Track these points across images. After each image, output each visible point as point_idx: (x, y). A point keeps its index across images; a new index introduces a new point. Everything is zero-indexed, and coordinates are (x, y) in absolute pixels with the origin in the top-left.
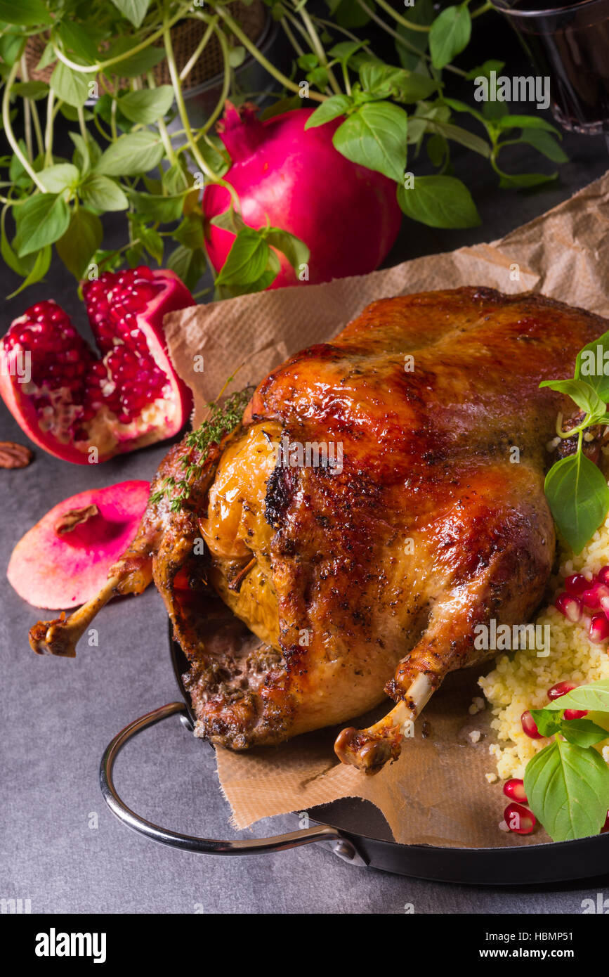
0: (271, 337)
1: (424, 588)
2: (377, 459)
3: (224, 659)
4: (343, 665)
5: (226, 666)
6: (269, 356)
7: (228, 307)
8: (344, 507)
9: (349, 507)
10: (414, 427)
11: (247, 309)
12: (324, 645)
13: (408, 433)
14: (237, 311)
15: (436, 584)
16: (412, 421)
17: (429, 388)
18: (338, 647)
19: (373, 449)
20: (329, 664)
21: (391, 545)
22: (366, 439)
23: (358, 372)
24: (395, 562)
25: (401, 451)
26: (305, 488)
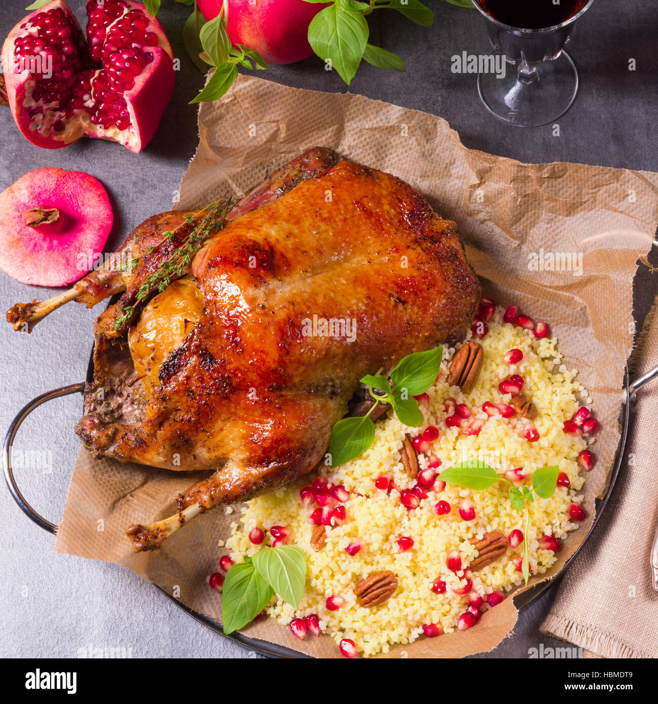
0: (278, 118)
1: (229, 452)
2: (241, 373)
6: (272, 128)
11: (270, 92)
13: (268, 368)
14: (263, 90)
16: (274, 361)
19: (242, 365)
21: (224, 421)
22: (242, 356)
23: (263, 307)
24: (222, 430)
25: (258, 375)
26: (190, 371)
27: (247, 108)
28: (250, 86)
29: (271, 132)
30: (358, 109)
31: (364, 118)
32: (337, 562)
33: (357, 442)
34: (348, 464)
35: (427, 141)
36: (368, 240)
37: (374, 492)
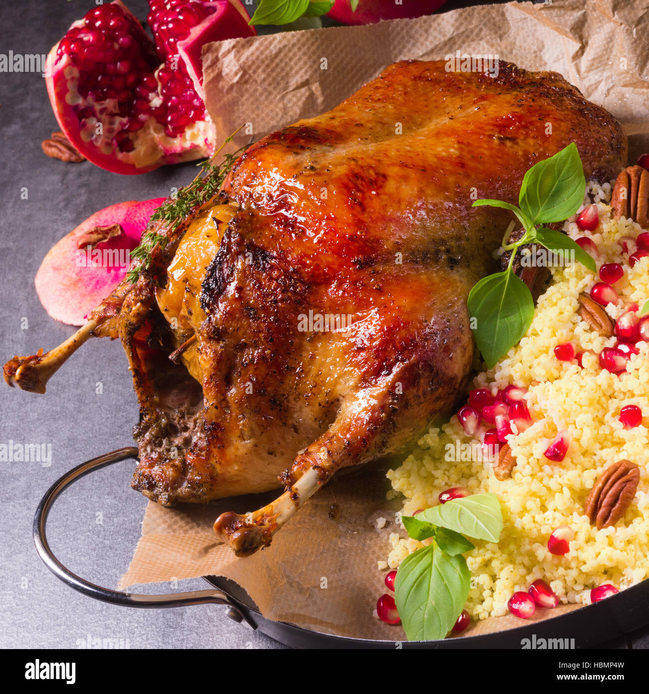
0: (306, 77)
1: (335, 386)
2: (310, 259)
3: (176, 415)
4: (256, 446)
5: (176, 422)
6: (303, 95)
7: (266, 43)
8: (271, 301)
9: (276, 302)
10: (348, 232)
11: (285, 46)
12: (238, 426)
13: (343, 237)
14: (275, 47)
15: (345, 383)
16: (349, 225)
17: (374, 193)
18: (251, 429)
19: (308, 248)
20: (243, 443)
21: (312, 341)
23: (312, 168)
24: (313, 357)
25: (334, 253)
26: (239, 279)
27: (264, 80)
28: (257, 49)
29: (304, 99)
30: (403, 38)
31: (414, 45)
32: (541, 480)
33: (513, 319)
34: (511, 352)
35: (501, 37)
36: (444, 102)
37: (560, 368)
